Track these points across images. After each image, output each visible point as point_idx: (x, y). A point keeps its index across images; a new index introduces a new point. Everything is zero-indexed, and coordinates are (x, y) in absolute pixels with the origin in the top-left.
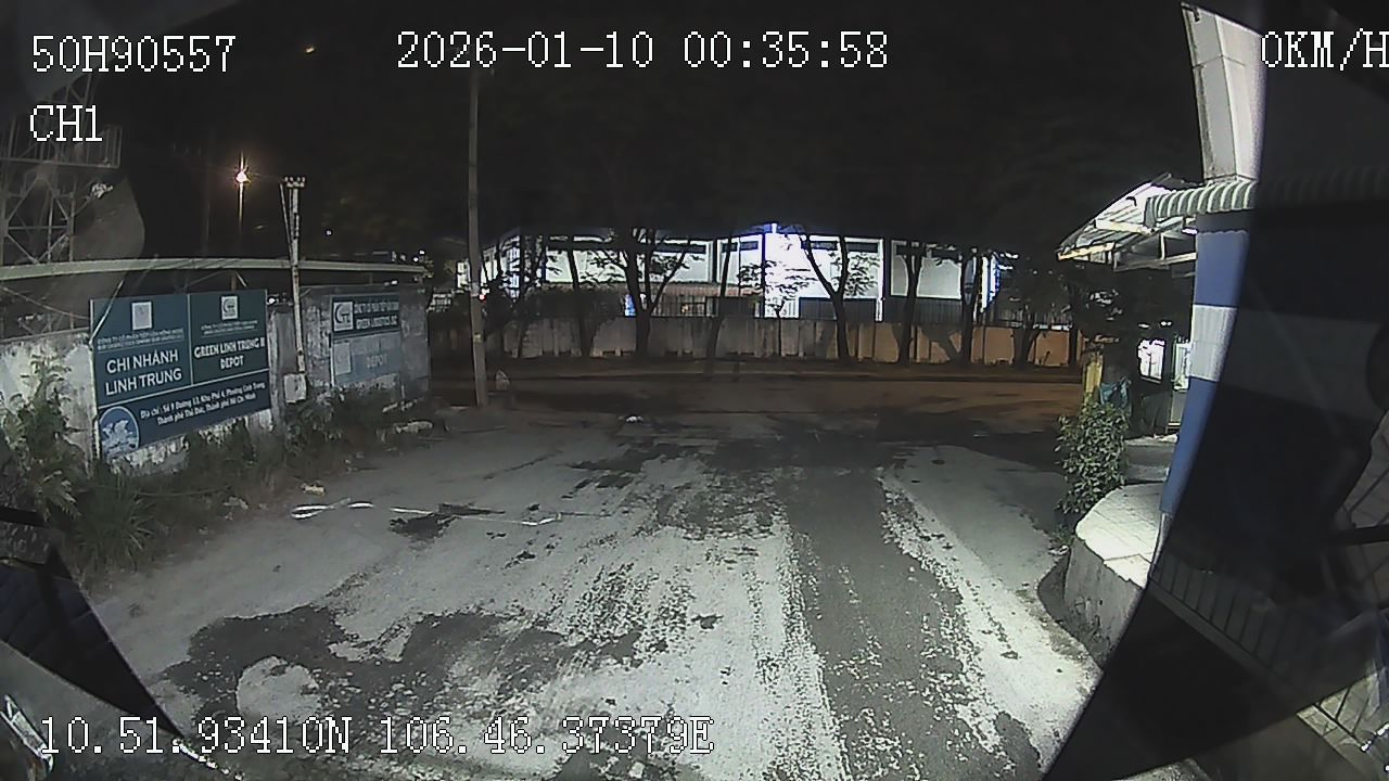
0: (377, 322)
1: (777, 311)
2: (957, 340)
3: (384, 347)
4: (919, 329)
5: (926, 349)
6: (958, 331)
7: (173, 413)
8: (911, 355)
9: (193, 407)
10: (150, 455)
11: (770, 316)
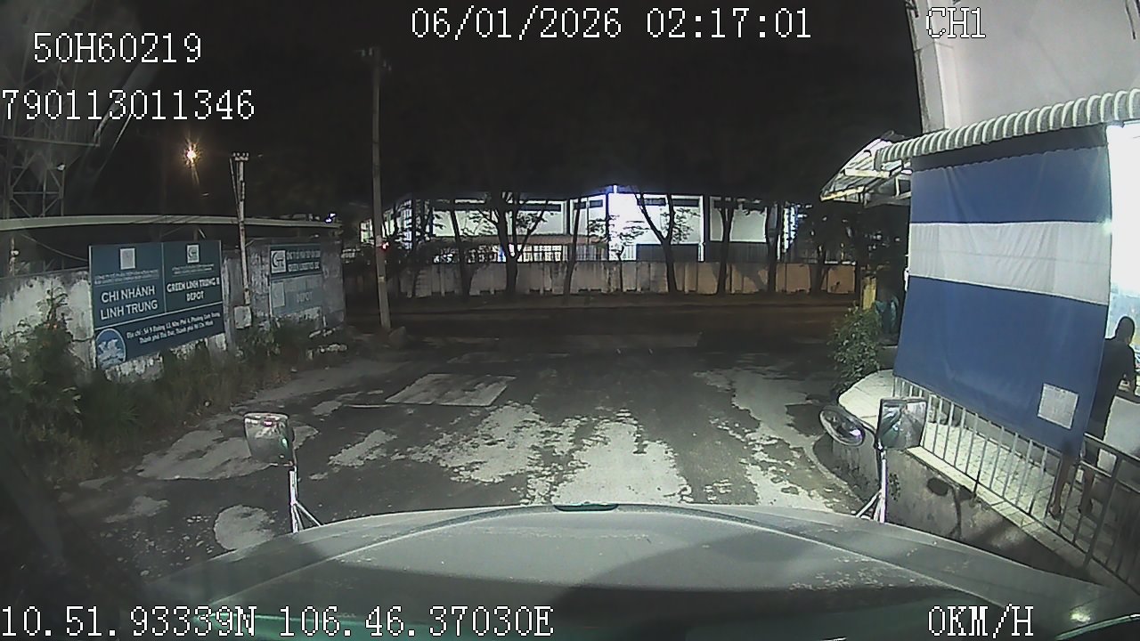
0: (304, 266)
1: (619, 255)
2: (764, 275)
3: (310, 287)
4: (734, 267)
5: (739, 283)
6: (764, 268)
7: (152, 334)
8: (727, 288)
9: (167, 330)
10: (134, 367)
11: (614, 259)
